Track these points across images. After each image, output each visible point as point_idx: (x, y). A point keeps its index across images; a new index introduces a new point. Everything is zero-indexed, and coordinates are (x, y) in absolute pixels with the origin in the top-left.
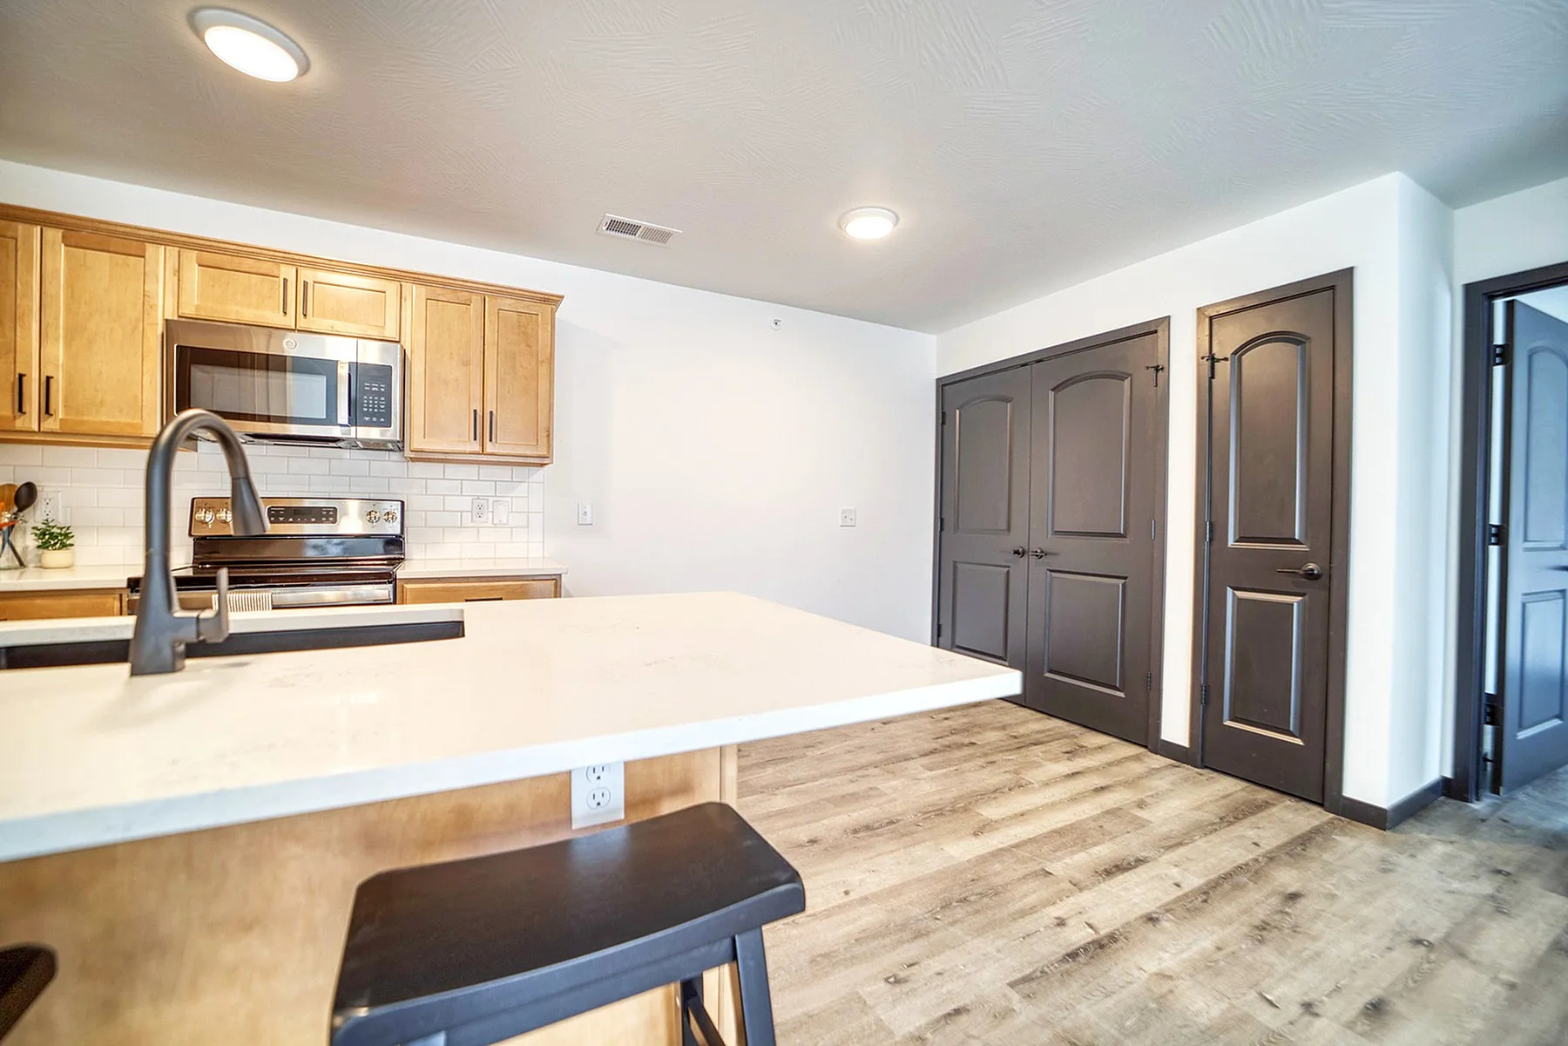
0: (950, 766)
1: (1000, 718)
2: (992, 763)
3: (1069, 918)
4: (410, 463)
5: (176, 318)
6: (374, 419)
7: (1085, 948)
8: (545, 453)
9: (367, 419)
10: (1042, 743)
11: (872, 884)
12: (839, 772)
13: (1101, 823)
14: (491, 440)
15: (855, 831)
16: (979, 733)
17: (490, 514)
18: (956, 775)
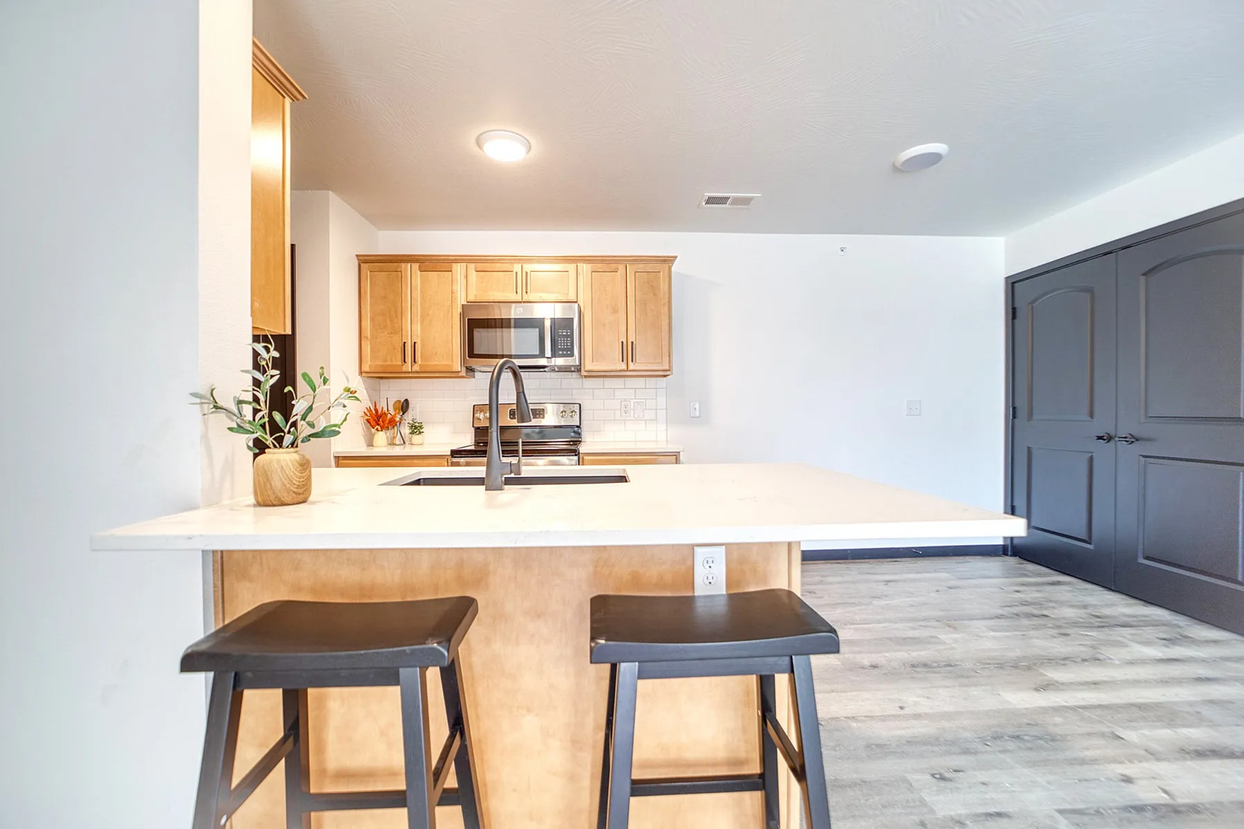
0: (1016, 630)
1: (1081, 598)
2: (1064, 635)
3: (1138, 779)
4: (584, 379)
5: (466, 303)
6: (565, 353)
7: (1155, 808)
8: (668, 368)
9: (561, 352)
10: (1131, 627)
11: (925, 706)
12: (902, 620)
13: (1198, 709)
14: (632, 361)
15: (913, 666)
16: (1053, 608)
17: (632, 411)
18: (1022, 639)
